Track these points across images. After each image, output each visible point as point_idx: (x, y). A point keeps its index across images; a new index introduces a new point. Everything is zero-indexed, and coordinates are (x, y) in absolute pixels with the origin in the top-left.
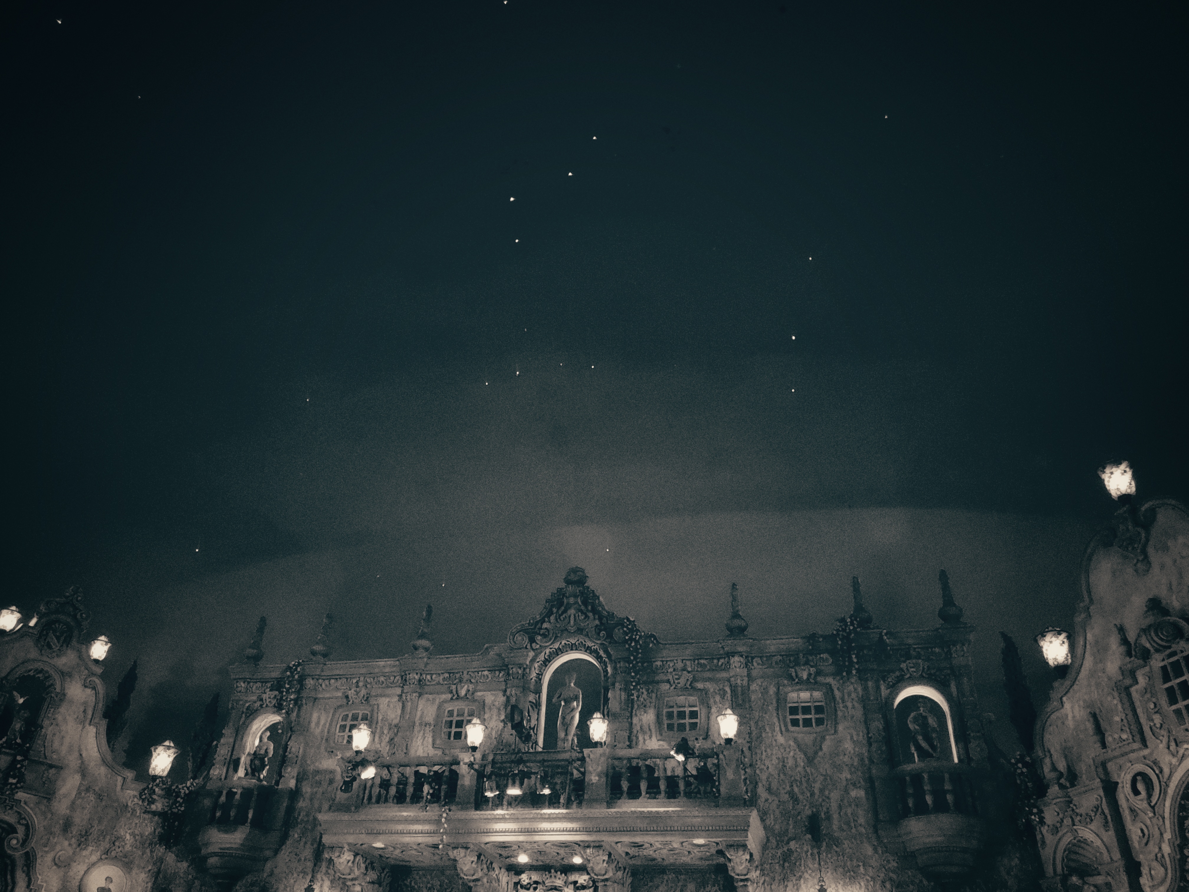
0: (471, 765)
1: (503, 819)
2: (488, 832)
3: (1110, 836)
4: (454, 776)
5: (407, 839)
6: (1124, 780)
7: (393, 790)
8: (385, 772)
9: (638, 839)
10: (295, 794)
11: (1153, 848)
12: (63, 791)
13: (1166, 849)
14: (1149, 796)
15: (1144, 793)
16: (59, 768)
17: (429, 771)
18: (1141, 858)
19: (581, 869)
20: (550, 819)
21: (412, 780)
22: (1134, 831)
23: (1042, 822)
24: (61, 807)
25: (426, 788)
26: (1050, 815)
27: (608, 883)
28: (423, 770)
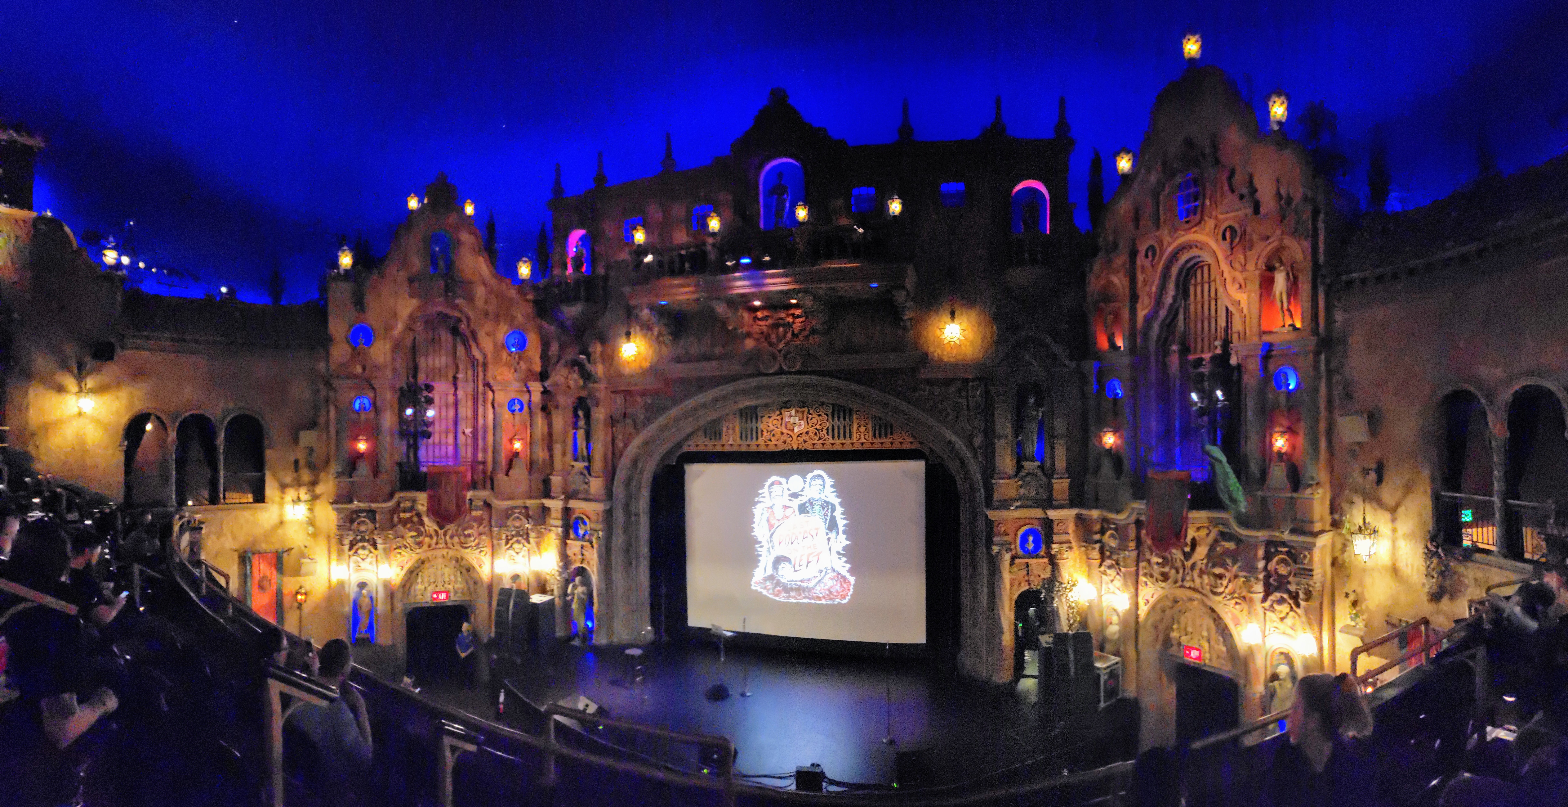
0: (713, 245)
1: (740, 279)
2: (732, 288)
3: (1126, 282)
4: (704, 253)
5: (680, 298)
6: (1142, 249)
7: (666, 267)
8: (660, 258)
9: (833, 285)
10: (606, 277)
11: (1147, 288)
12: (478, 295)
13: (1154, 289)
14: (1153, 260)
15: (1150, 259)
16: (472, 283)
17: (687, 253)
18: (1140, 294)
19: (796, 306)
20: (773, 276)
21: (677, 260)
22: (1140, 277)
23: (1091, 271)
24: (480, 303)
25: (687, 265)
26: (1096, 268)
27: (815, 313)
28: (683, 252)
